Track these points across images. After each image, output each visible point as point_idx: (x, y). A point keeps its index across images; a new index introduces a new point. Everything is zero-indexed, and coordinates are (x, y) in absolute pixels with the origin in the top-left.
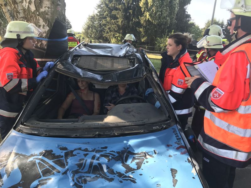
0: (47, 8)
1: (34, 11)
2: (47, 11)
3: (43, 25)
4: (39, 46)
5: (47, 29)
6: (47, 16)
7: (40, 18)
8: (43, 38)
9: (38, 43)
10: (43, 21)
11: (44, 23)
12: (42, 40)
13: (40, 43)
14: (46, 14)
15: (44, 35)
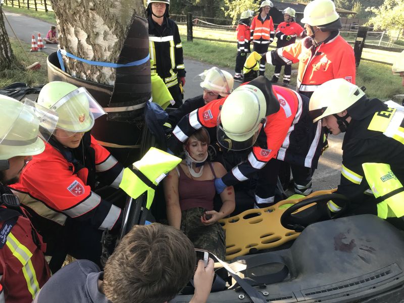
3: (105, 31)
4: (96, 81)
5: (114, 40)
6: (112, 10)
7: (97, 17)
8: (105, 61)
9: (93, 73)
10: (103, 22)
11: (106, 27)
12: (102, 67)
13: (98, 73)
14: (111, 6)
15: (107, 55)
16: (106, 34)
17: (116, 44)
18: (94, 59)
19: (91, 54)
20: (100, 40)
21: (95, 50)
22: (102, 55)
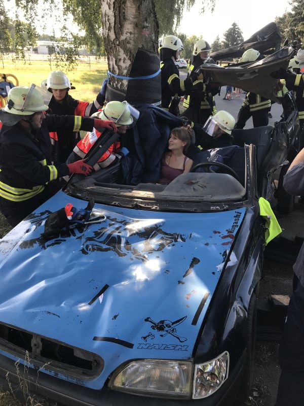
0: (128, 34)
1: (114, 40)
2: (128, 39)
4: (119, 87)
5: (128, 63)
6: (128, 45)
7: (121, 50)
8: (124, 76)
9: (118, 83)
10: (123, 52)
11: (125, 56)
12: (122, 80)
13: (120, 83)
14: (128, 43)
15: (125, 72)
16: (124, 59)
17: (130, 65)
18: (119, 75)
19: (117, 71)
20: (121, 63)
21: (119, 69)
22: (123, 73)
